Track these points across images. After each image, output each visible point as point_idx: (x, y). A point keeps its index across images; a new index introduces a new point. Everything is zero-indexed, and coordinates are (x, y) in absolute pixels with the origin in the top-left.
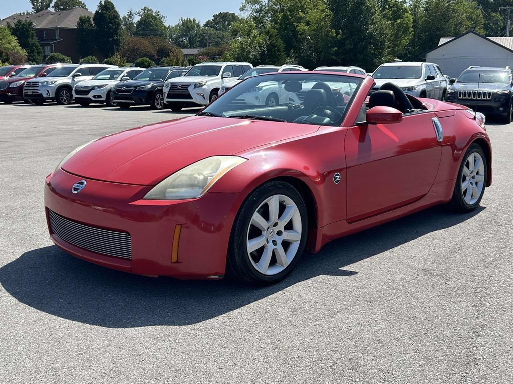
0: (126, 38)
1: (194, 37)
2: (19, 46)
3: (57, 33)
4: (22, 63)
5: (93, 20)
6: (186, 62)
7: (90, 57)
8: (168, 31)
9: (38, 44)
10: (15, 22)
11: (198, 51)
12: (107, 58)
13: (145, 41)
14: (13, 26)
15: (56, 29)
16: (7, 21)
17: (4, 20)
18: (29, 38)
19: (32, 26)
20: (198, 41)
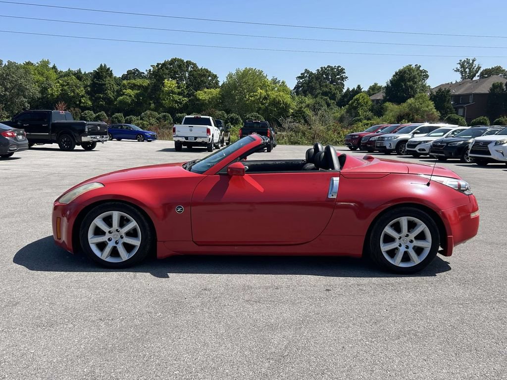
2: (435, 109)
3: (471, 98)
14: (435, 94)
15: (470, 94)
18: (445, 102)
19: (450, 93)
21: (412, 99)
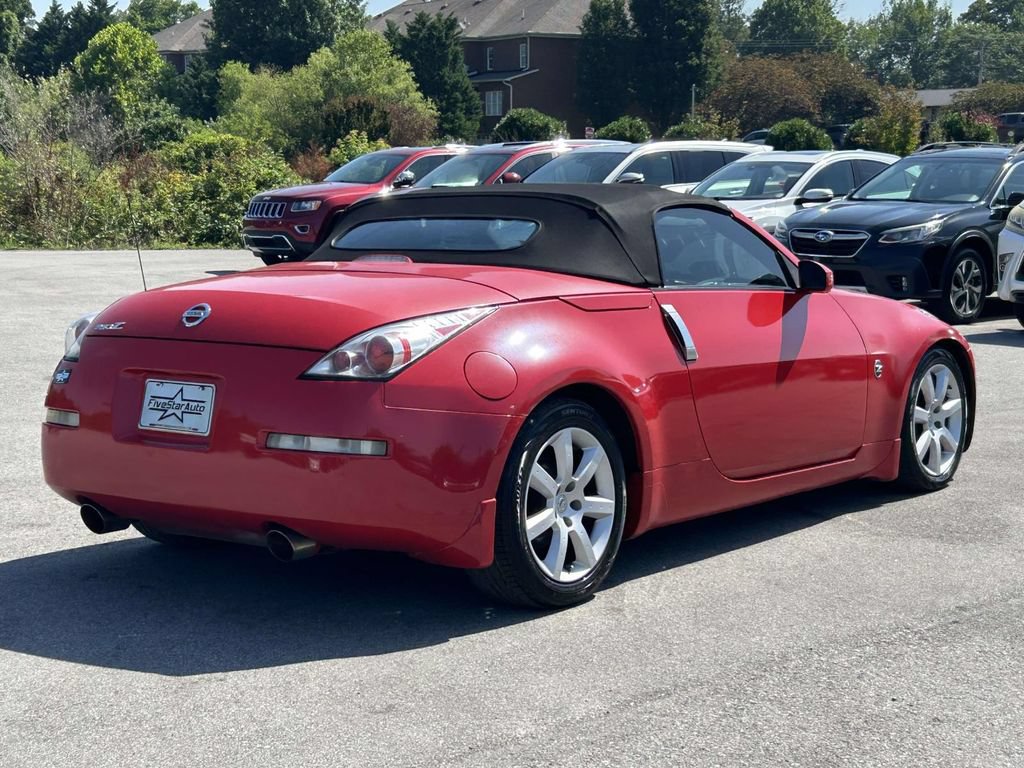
0: (724, 61)
1: (930, 54)
2: (418, 89)
3: (524, 52)
4: (421, 138)
5: (632, 8)
6: (937, 131)
7: (625, 121)
8: (846, 39)
9: (468, 83)
10: (411, 19)
11: (955, 96)
12: (676, 124)
13: (787, 67)
14: (403, 31)
15: (520, 39)
16: (390, 17)
17: (380, 16)
18: (445, 64)
19: (457, 30)
20: (944, 67)
21: (325, 50)
